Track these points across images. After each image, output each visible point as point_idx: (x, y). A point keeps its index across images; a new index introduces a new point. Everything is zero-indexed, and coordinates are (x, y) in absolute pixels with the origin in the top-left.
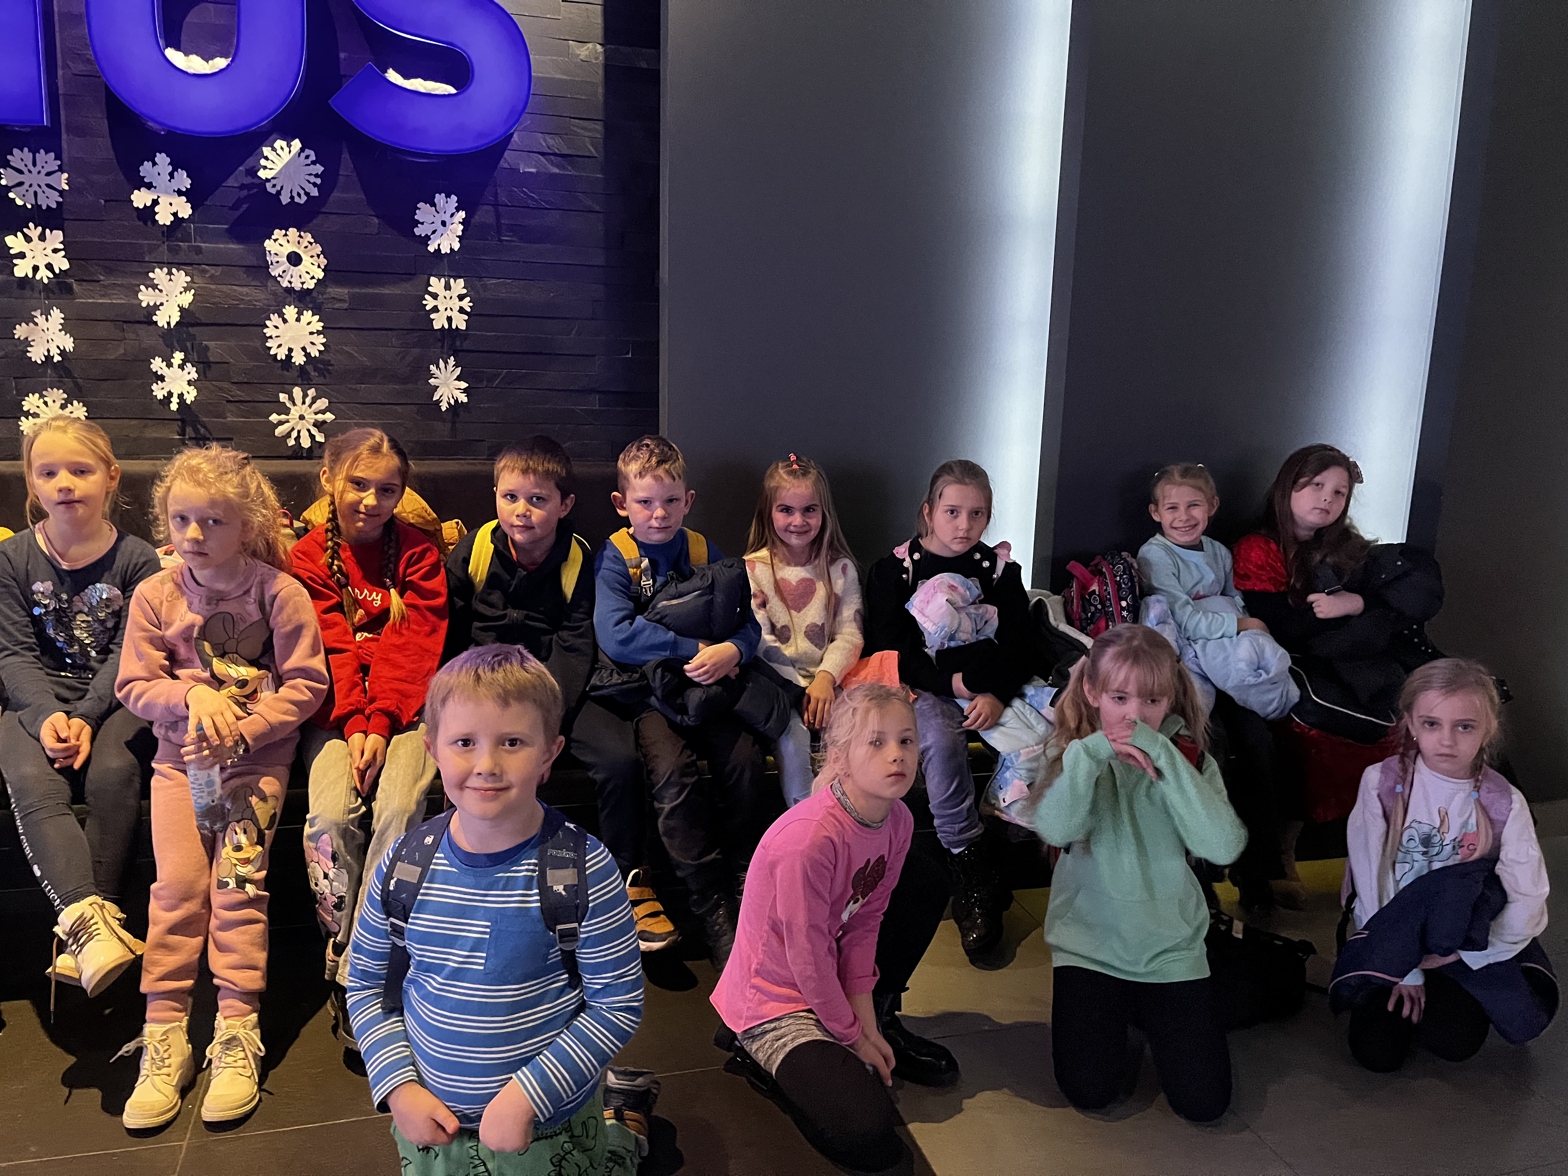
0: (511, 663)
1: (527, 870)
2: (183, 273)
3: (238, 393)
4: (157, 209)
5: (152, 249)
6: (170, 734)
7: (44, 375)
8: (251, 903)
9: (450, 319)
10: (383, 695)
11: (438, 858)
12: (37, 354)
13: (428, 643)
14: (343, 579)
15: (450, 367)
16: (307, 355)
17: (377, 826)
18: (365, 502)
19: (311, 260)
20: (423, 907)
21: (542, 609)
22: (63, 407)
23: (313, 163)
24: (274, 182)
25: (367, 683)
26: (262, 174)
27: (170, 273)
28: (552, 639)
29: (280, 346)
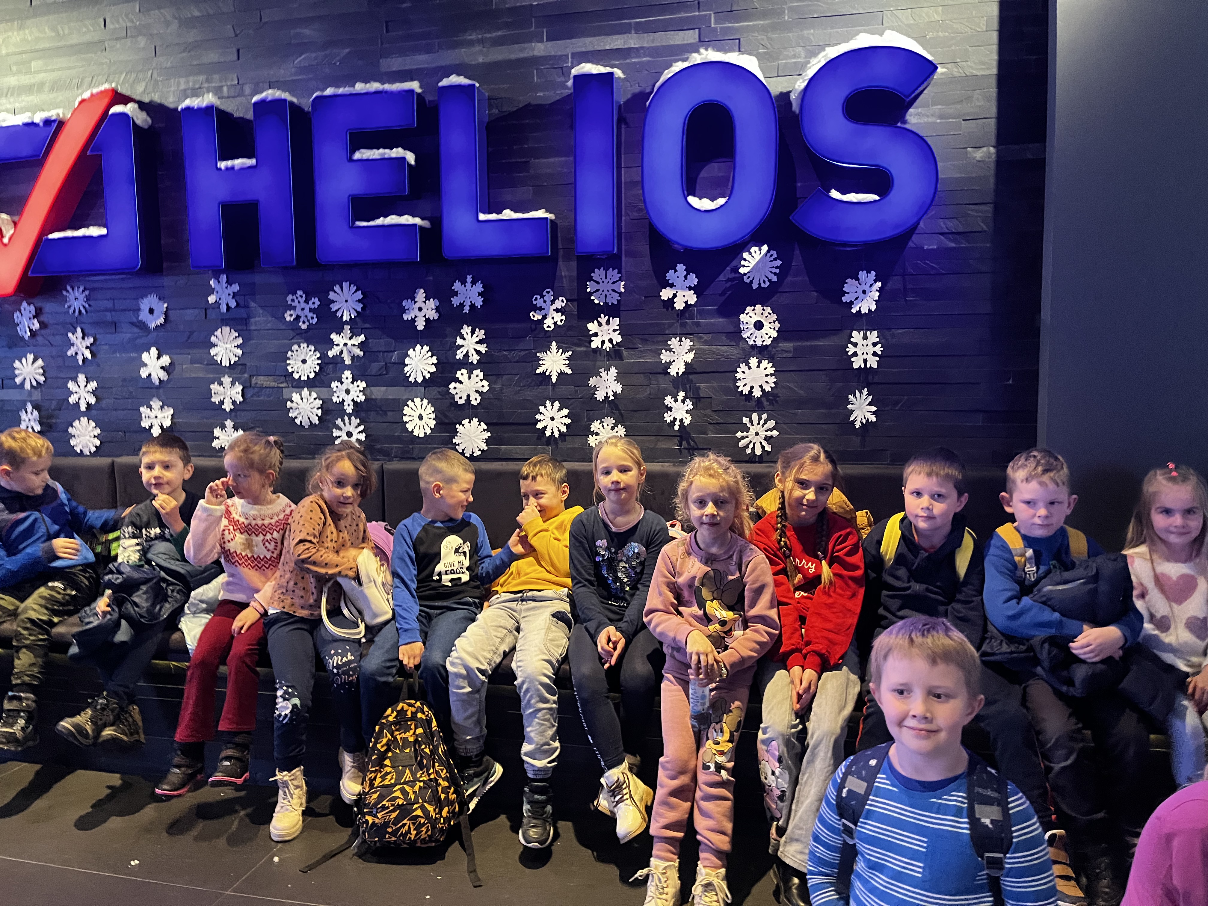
0: (937, 632)
1: (956, 801)
2: (688, 340)
3: (717, 418)
4: (675, 300)
5: (671, 326)
6: (675, 653)
7: (603, 408)
8: (722, 784)
9: (865, 361)
10: (817, 640)
11: (880, 778)
12: (600, 396)
13: (849, 604)
14: (787, 552)
15: (864, 397)
16: (763, 390)
17: (811, 741)
18: (807, 497)
19: (770, 325)
20: (870, 815)
21: (938, 584)
22: (613, 428)
23: (775, 259)
24: (748, 275)
25: (803, 630)
26: (742, 270)
27: (681, 341)
28: (947, 610)
29: (745, 385)
